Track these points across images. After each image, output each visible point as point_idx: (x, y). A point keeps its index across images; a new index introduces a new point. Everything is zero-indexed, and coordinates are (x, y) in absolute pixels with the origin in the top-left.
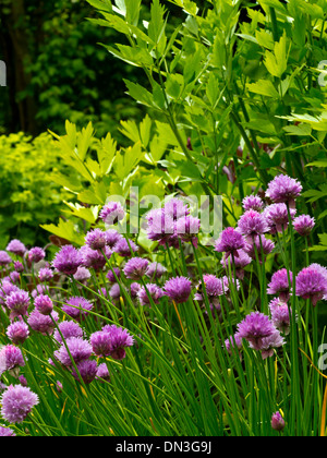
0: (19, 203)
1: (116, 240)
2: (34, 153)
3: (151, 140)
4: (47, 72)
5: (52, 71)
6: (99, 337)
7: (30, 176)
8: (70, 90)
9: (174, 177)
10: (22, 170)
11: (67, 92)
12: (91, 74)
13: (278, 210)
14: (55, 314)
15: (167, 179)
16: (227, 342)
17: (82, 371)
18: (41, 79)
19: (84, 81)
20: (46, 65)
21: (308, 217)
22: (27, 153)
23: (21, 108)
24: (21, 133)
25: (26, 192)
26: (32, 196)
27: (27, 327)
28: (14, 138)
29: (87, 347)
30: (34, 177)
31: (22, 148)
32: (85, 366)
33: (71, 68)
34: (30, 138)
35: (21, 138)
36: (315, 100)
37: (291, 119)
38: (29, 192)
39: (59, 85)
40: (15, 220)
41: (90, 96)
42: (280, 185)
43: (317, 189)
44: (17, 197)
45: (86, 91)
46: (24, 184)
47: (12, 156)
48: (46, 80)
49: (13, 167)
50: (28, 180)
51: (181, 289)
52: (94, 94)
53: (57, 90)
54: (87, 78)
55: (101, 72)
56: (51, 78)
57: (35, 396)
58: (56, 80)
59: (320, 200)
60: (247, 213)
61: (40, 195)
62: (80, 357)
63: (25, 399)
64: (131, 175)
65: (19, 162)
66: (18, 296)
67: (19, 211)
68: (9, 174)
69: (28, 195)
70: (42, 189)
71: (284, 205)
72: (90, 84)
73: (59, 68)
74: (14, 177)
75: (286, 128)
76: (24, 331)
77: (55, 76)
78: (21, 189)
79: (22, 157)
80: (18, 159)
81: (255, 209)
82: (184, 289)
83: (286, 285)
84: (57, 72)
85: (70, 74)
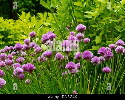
0: (10, 38)
1: (34, 45)
2: (15, 25)
3: (47, 18)
4: (21, 4)
5: (23, 3)
6: (25, 66)
7: (14, 31)
8: (28, 9)
9: (53, 30)
10: (11, 30)
11: (27, 10)
12: (34, 5)
13: (79, 35)
14: (13, 61)
15: (51, 30)
16: (63, 73)
17: (20, 77)
18: (19, 5)
19: (32, 7)
20: (21, 2)
21: (88, 38)
22: (13, 25)
23: (13, 14)
24: (12, 19)
25: (12, 35)
26: (14, 37)
27: (5, 63)
28: (10, 20)
29: (22, 70)
30: (15, 32)
31: (12, 23)
32: (21, 75)
33: (28, 3)
34: (14, 21)
35: (12, 21)
36: (94, 8)
37: (86, 12)
38: (13, 35)
39: (25, 7)
40: (8, 43)
41: (33, 11)
42: (80, 26)
43: (93, 34)
44: (9, 37)
45: (32, 10)
46: (11, 33)
47: (9, 25)
48: (21, 6)
49: (9, 28)
50: (13, 32)
51: (49, 54)
52: (34, 11)
53: (24, 9)
54: (33, 6)
55: (37, 5)
56: (22, 6)
57: (5, 81)
58: (24, 6)
59: (93, 36)
60: (70, 36)
61: (16, 37)
62: (20, 73)
63: (2, 82)
64: (40, 28)
65: (11, 27)
66: (3, 55)
67: (10, 41)
68: (8, 30)
69: (13, 36)
70: (17, 35)
71: (81, 34)
72: (33, 8)
73: (25, 3)
74: (9, 31)
75: (85, 16)
76: (4, 64)
77: (23, 5)
78: (11, 35)
79: (12, 26)
80: (10, 26)
81: (73, 35)
82: (50, 54)
83: (80, 56)
84: (24, 4)
85: (28, 5)
